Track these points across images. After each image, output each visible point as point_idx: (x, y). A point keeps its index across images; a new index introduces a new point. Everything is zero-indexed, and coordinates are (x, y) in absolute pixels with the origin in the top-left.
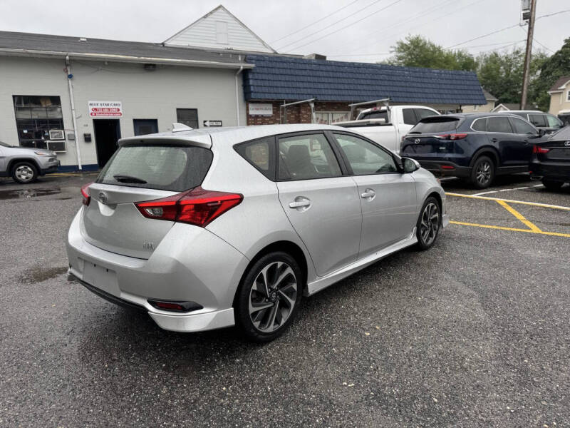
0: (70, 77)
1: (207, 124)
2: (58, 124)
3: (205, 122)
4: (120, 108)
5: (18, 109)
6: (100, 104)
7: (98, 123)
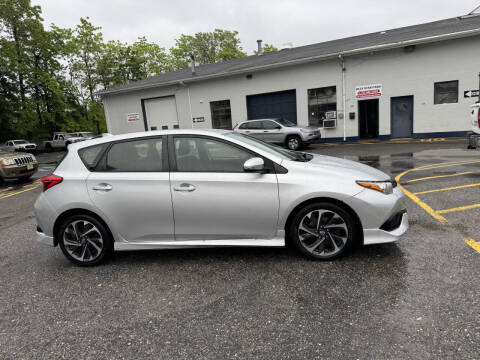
0: (344, 70)
1: (469, 94)
2: (333, 107)
3: (466, 92)
4: (380, 89)
5: (310, 98)
6: (364, 87)
7: (361, 104)
